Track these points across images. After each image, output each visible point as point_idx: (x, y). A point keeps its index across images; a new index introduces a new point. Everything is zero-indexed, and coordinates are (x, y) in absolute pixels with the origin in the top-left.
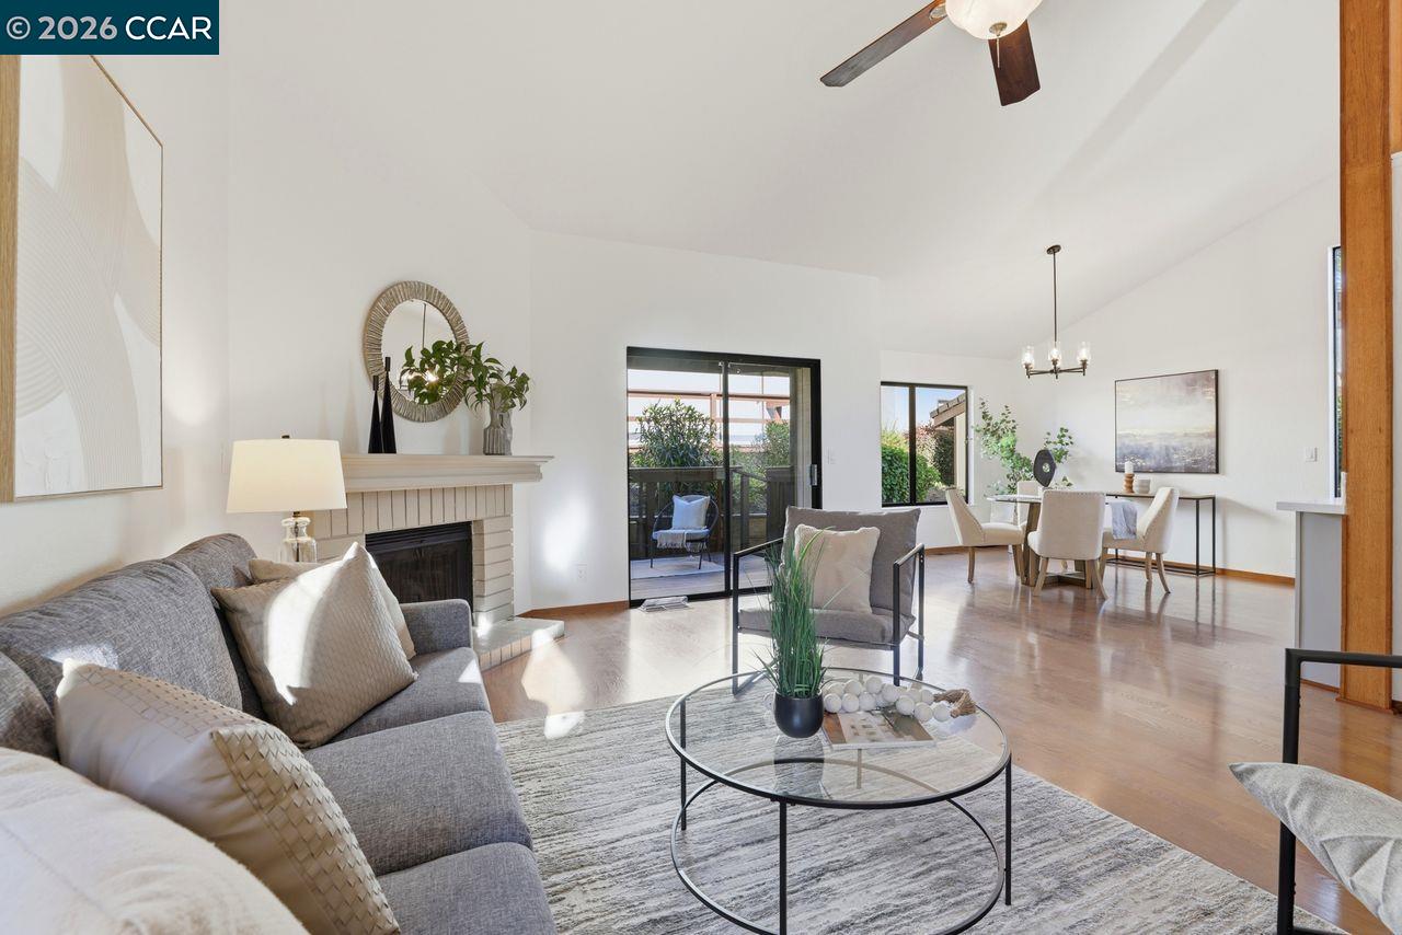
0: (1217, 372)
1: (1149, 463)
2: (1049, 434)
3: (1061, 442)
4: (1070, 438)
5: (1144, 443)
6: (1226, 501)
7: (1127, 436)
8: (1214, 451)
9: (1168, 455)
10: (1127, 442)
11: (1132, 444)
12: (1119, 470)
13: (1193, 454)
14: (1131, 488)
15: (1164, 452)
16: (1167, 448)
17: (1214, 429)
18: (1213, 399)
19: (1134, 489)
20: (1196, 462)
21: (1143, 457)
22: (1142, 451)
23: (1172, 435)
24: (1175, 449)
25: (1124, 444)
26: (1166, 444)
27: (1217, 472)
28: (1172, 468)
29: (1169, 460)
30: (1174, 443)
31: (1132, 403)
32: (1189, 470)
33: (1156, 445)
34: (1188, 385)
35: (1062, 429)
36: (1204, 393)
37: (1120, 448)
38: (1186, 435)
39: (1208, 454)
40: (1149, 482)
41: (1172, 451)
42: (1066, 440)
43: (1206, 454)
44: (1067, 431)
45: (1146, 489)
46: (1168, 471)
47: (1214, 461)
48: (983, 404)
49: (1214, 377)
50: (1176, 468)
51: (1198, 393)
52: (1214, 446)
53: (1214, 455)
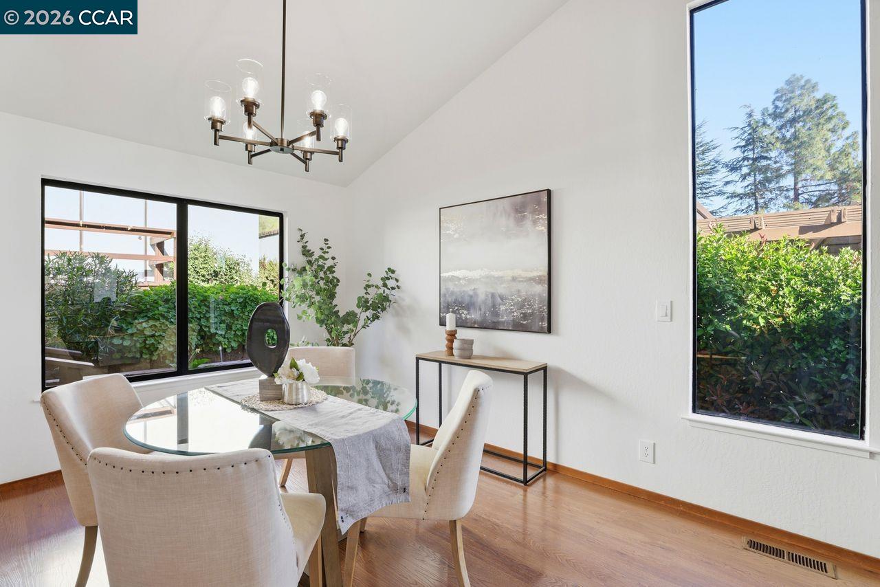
0: (549, 192)
1: (475, 316)
2: (369, 275)
3: (385, 285)
4: (397, 280)
5: (469, 289)
6: (559, 372)
7: (452, 279)
8: (546, 303)
9: (494, 306)
10: (451, 287)
11: (456, 290)
12: (443, 323)
13: (522, 306)
14: (450, 348)
15: (489, 302)
16: (493, 295)
17: (545, 273)
18: (546, 230)
19: (455, 352)
20: (525, 316)
21: (468, 308)
22: (467, 299)
23: (500, 279)
24: (502, 298)
25: (447, 289)
26: (492, 290)
27: (549, 331)
28: (498, 322)
29: (495, 313)
30: (501, 290)
31: (456, 236)
32: (518, 327)
33: (482, 293)
34: (517, 211)
35: (389, 269)
36: (535, 222)
37: (445, 295)
38: (514, 279)
39: (539, 305)
40: (471, 342)
41: (499, 300)
42: (391, 283)
43: (536, 306)
44: (393, 272)
45: (467, 353)
46: (494, 326)
47: (546, 315)
48: (303, 236)
49: (545, 199)
50: (503, 323)
51: (528, 223)
52: (546, 295)
53: (545, 308)
